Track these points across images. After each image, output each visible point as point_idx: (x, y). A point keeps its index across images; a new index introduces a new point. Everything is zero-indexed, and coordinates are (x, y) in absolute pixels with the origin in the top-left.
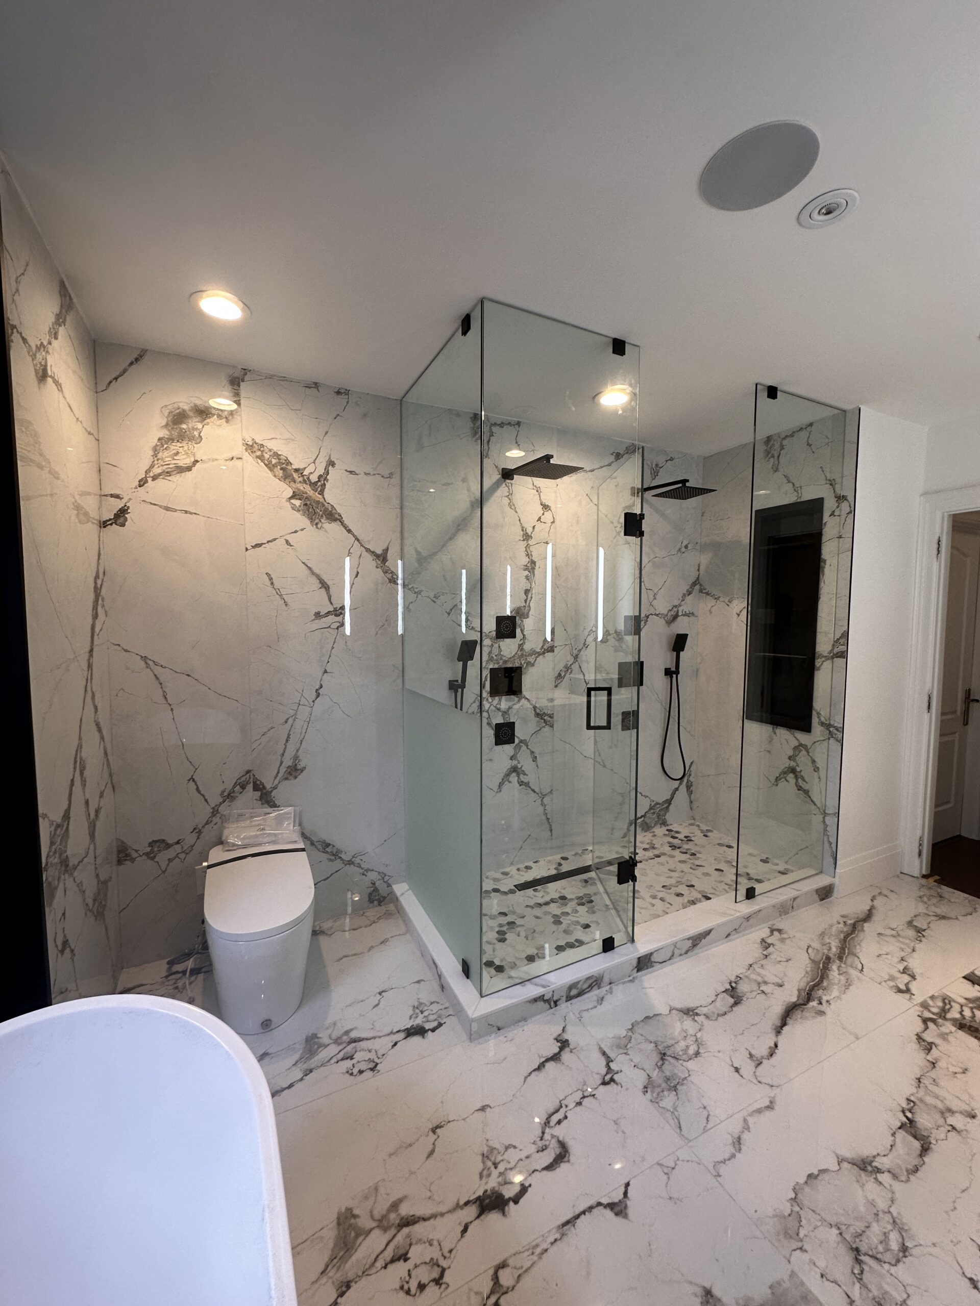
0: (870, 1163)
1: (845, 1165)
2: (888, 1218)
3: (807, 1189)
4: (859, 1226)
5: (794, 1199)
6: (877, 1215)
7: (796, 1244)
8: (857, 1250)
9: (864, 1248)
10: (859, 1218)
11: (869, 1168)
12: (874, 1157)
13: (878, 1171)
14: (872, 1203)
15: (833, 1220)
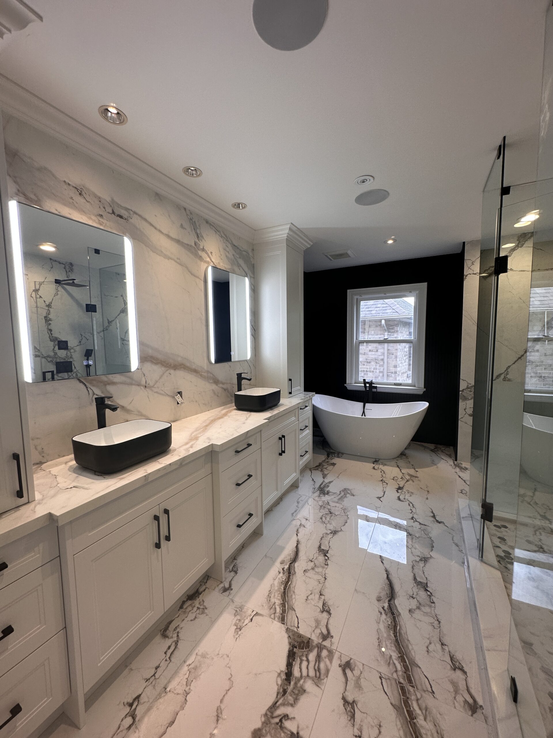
0: (334, 534)
1: (340, 530)
2: (326, 523)
3: (346, 519)
4: (332, 518)
5: (347, 516)
6: (329, 522)
7: (343, 508)
8: (331, 513)
9: (330, 515)
10: (332, 519)
11: (333, 532)
12: (333, 536)
13: (331, 533)
14: (330, 524)
15: (338, 516)
